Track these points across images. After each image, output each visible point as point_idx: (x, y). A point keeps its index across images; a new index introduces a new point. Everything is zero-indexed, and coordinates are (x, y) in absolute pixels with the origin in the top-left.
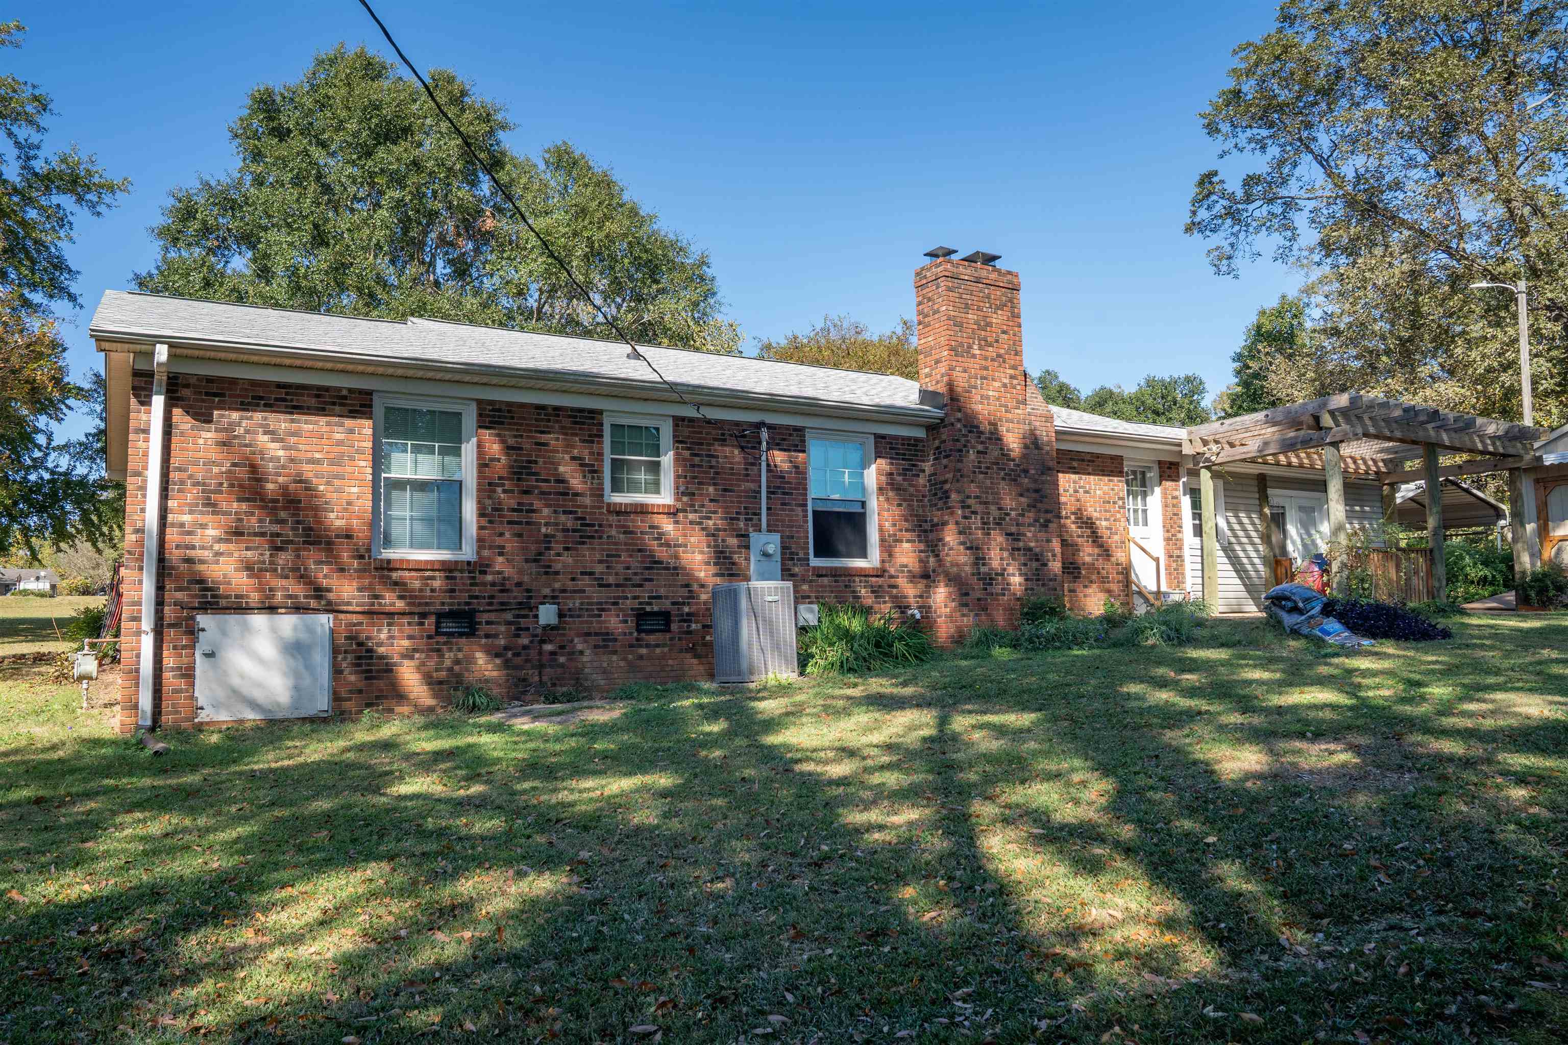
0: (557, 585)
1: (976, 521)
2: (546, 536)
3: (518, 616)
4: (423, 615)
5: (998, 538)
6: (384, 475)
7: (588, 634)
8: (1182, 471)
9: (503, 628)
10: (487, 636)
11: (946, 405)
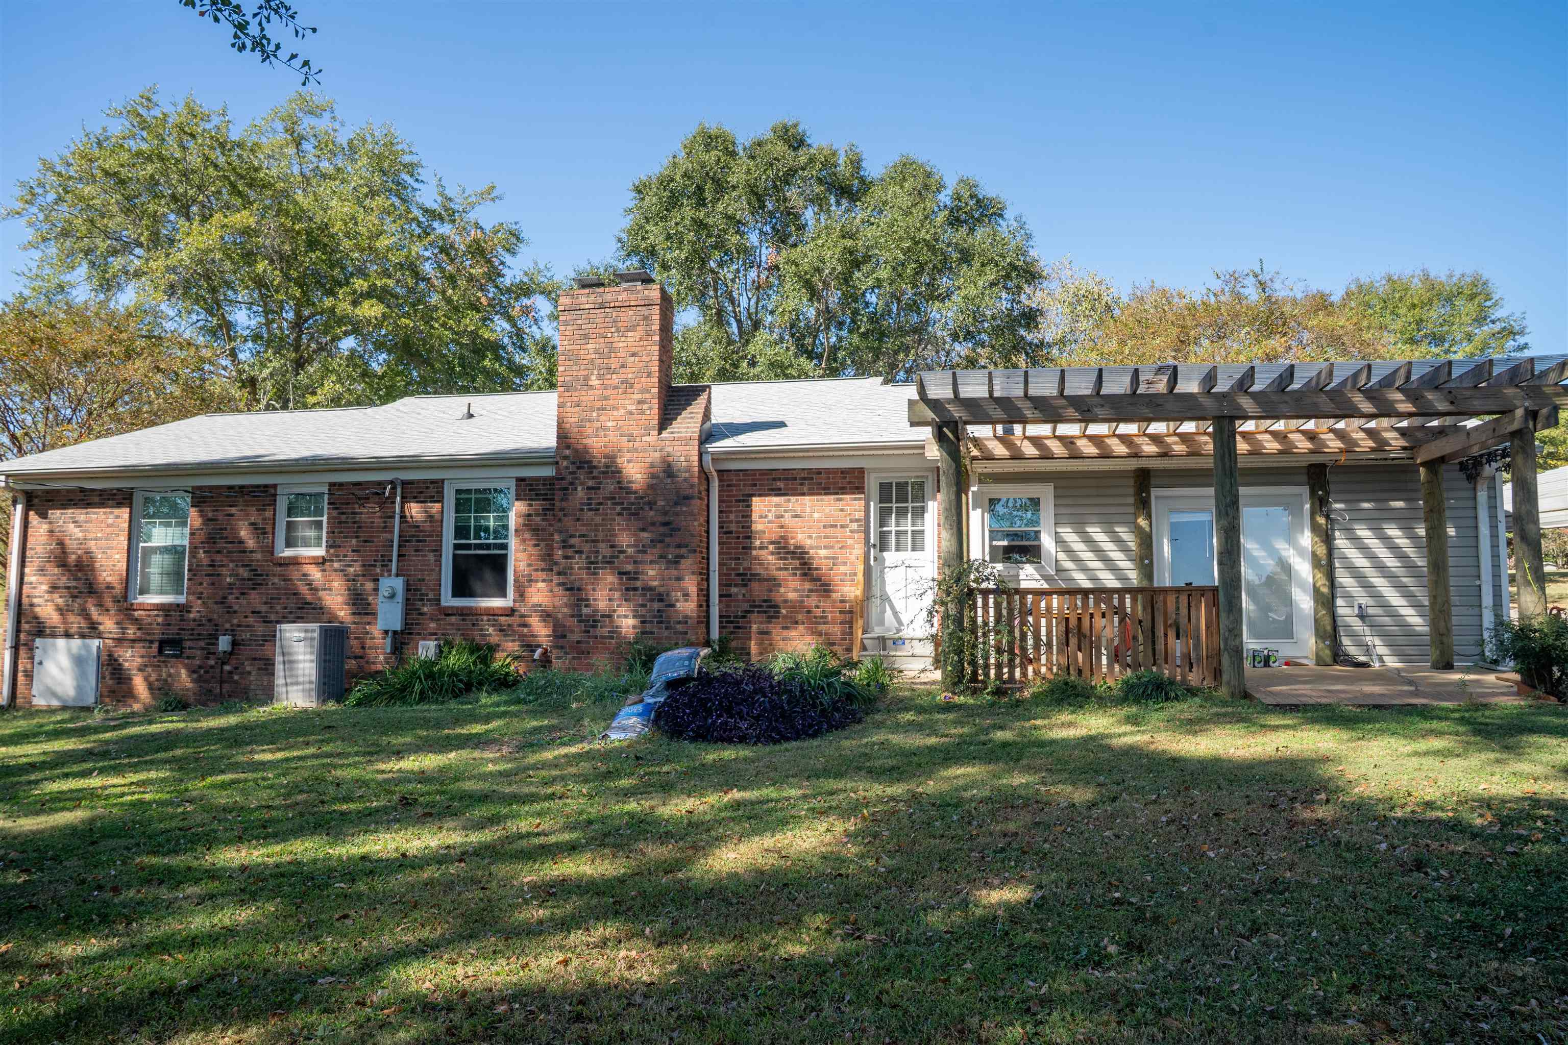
0: (235, 621)
1: (580, 561)
2: (230, 584)
3: (208, 644)
4: (151, 642)
5: (609, 578)
6: (141, 544)
7: (255, 659)
9: (199, 652)
10: (188, 658)
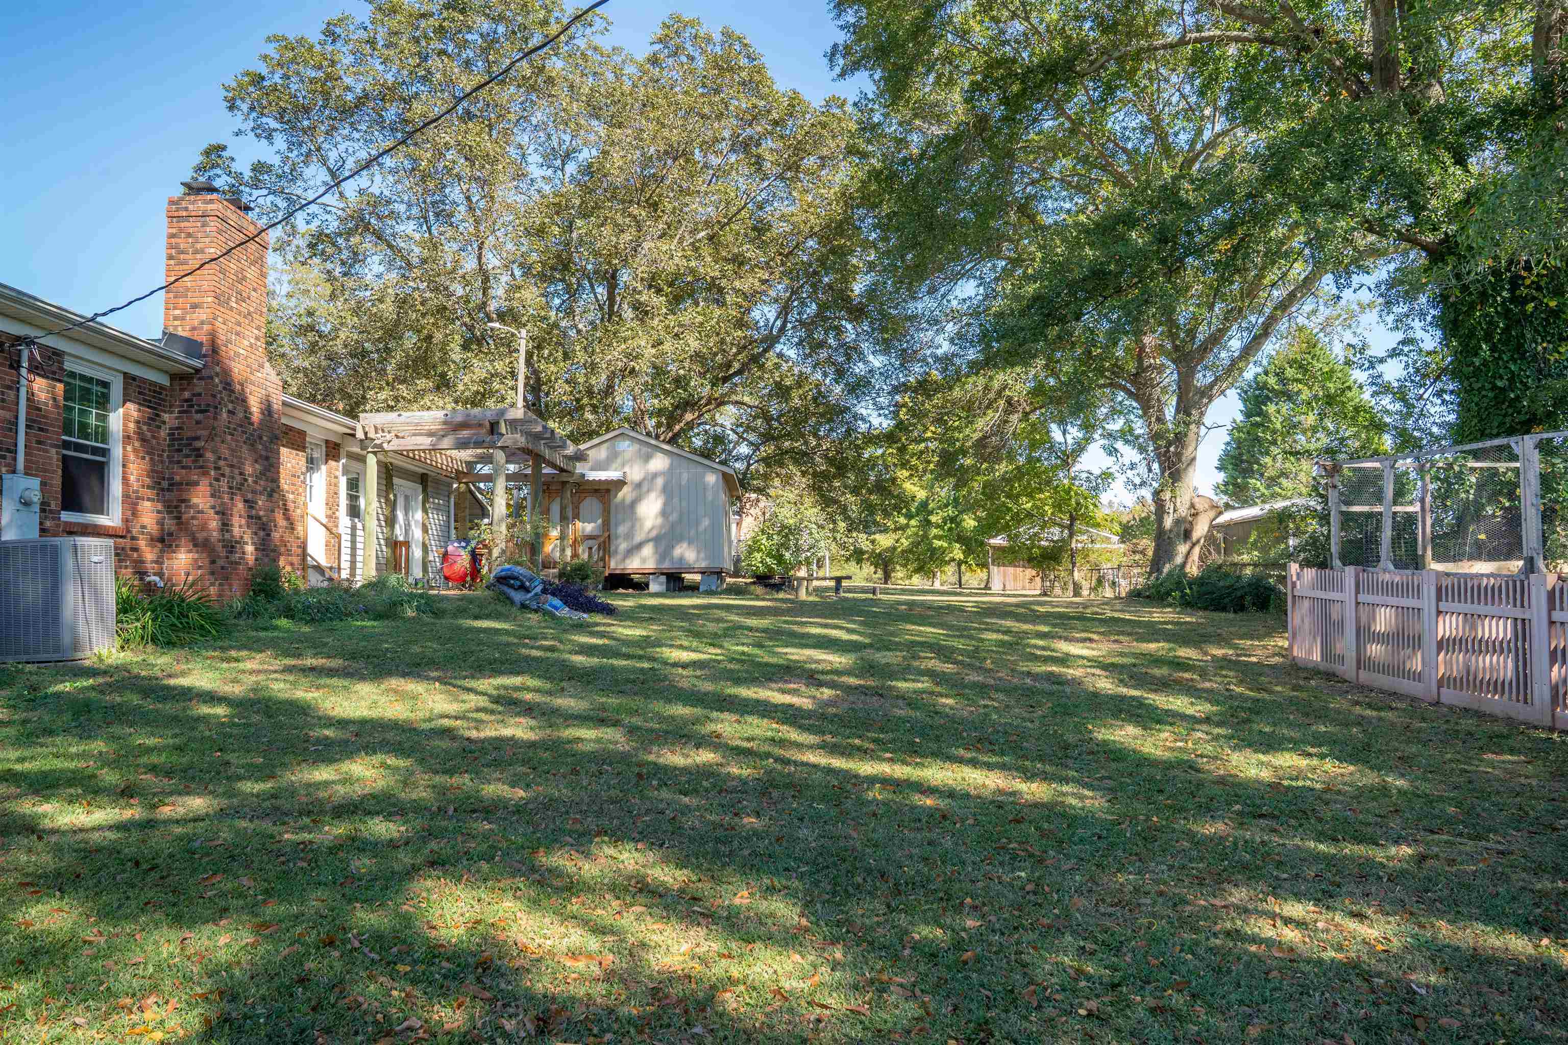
1: (224, 483)
5: (239, 504)
8: (343, 452)
11: (205, 356)
